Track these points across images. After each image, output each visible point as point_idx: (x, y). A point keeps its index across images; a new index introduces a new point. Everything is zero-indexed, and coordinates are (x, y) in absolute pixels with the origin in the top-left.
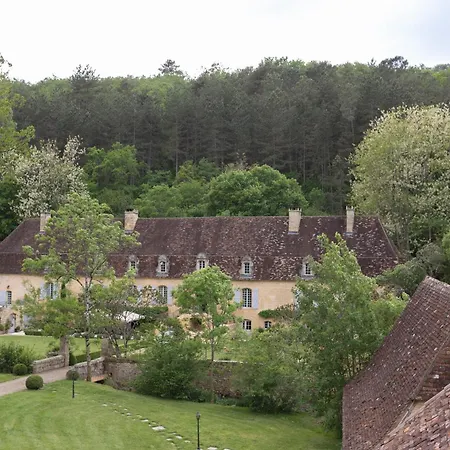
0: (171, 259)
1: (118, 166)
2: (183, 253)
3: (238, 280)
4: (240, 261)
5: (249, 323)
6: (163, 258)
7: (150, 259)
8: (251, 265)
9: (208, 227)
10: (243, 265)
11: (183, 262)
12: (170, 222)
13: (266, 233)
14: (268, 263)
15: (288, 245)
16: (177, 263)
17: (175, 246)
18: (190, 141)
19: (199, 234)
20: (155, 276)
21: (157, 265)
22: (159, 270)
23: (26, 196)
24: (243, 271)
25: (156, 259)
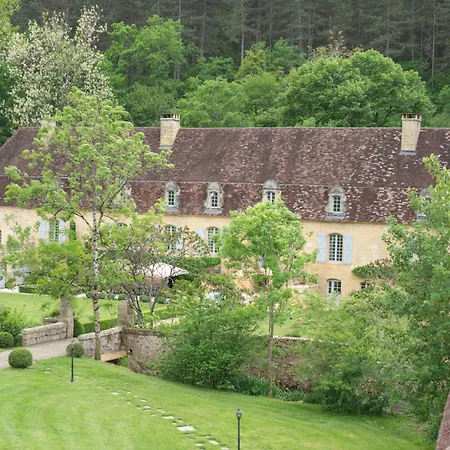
0: (227, 189)
1: (154, 50)
2: (243, 179)
3: (324, 221)
4: (326, 193)
5: (338, 285)
6: (214, 186)
7: (195, 188)
8: (344, 199)
9: (282, 142)
10: (331, 200)
11: (243, 193)
12: (227, 133)
13: (367, 152)
14: (369, 197)
15: (399, 170)
16: (235, 195)
17: (233, 169)
18: (263, 13)
19: (268, 153)
20: (202, 212)
21: (205, 197)
22: (208, 203)
23: (22, 94)
24: (330, 208)
25: (205, 188)
